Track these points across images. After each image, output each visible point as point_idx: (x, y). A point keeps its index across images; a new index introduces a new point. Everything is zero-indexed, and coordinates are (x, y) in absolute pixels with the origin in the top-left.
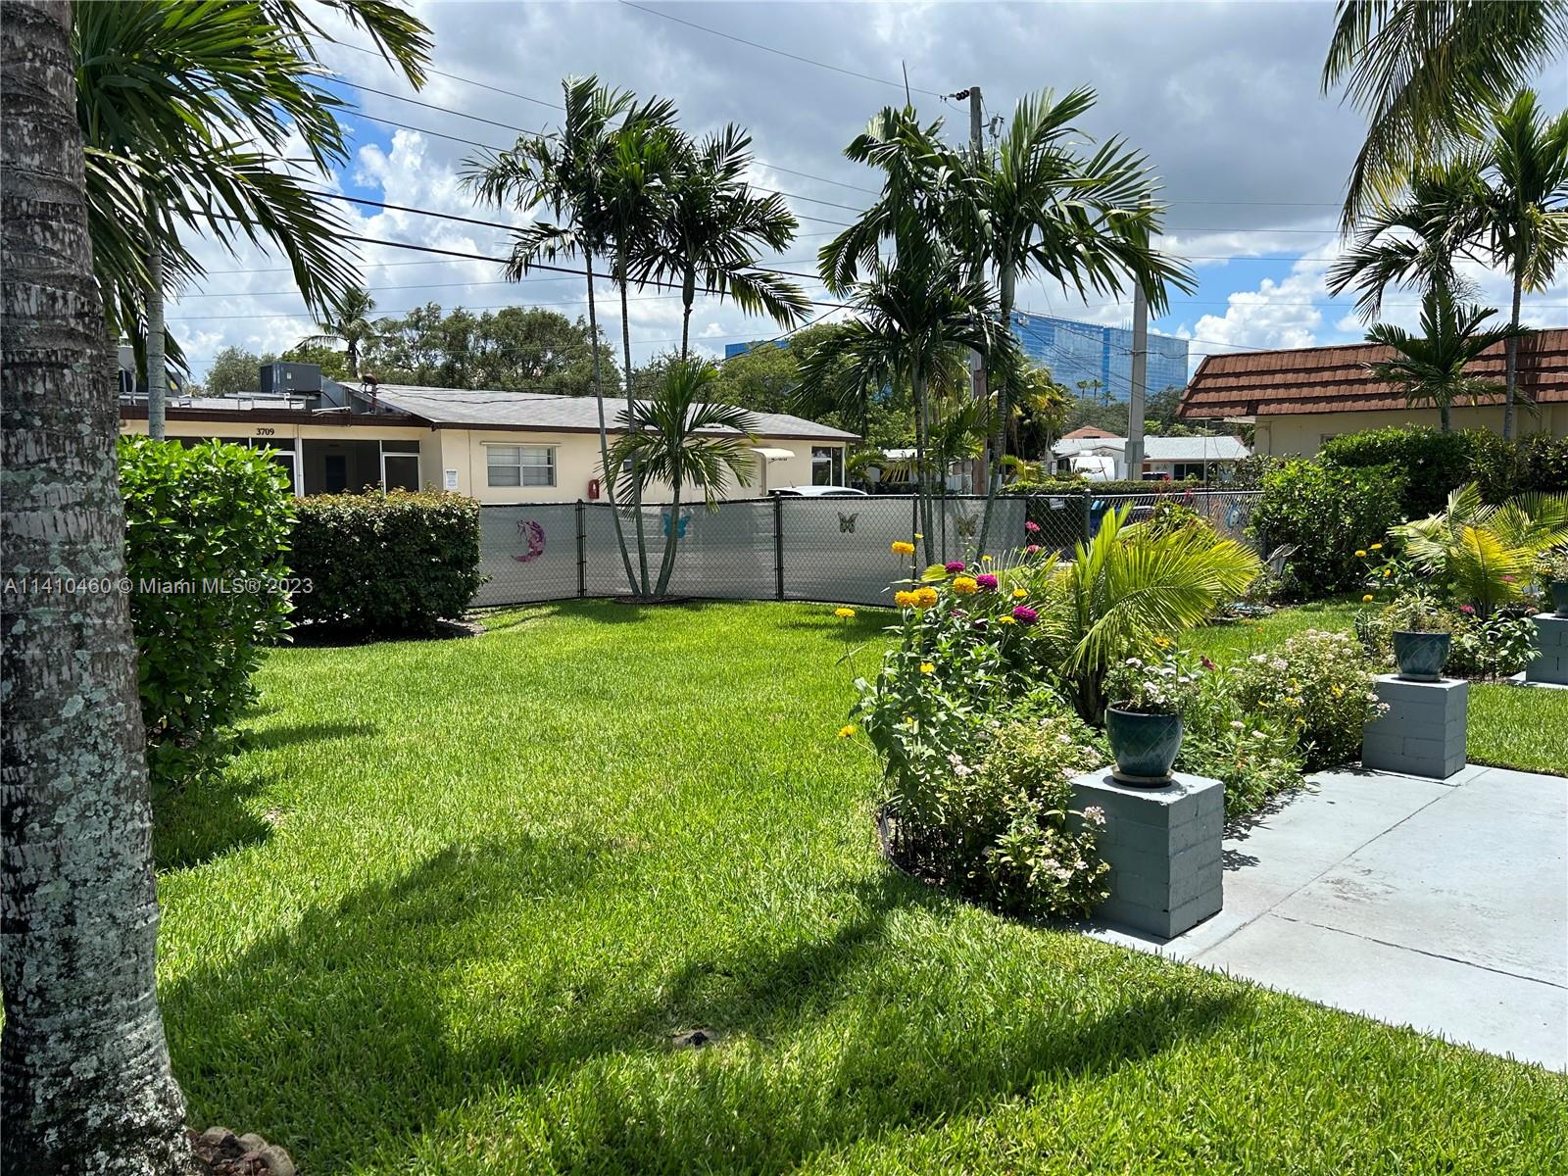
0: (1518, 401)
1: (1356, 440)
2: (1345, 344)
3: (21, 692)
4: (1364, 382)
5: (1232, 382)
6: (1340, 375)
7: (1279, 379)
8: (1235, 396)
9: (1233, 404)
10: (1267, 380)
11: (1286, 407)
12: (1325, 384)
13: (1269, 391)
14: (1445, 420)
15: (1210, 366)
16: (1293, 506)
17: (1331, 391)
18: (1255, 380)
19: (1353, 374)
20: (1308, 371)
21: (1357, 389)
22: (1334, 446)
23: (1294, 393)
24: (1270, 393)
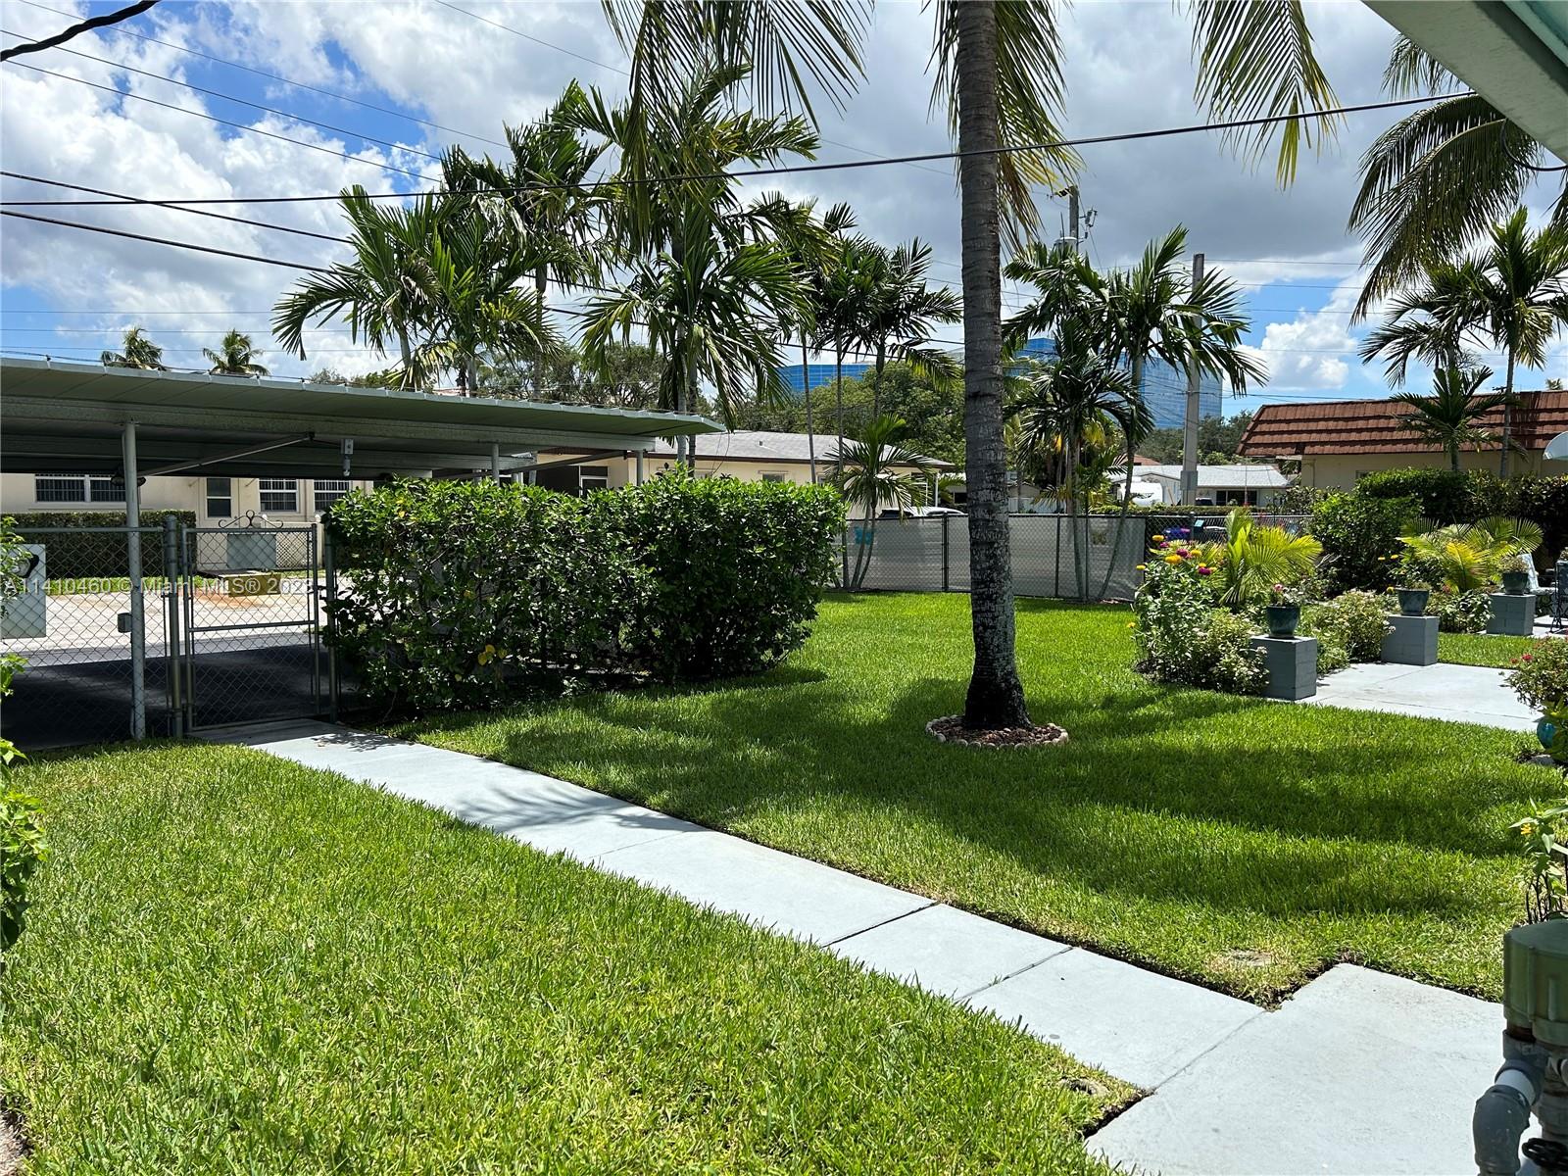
0: (1512, 448)
1: (1385, 477)
2: (1377, 399)
3: (995, 563)
4: (1392, 430)
5: (1284, 427)
6: (1372, 423)
7: (1322, 425)
8: (1285, 438)
9: (1284, 445)
10: (1312, 426)
11: (1328, 449)
12: (1359, 431)
13: (1314, 435)
14: (1454, 462)
15: (1265, 414)
16: (1335, 528)
17: (1365, 436)
18: (1302, 426)
19: (1382, 423)
20: (1346, 420)
21: (1386, 435)
22: (1367, 481)
23: (1334, 437)
24: (1315, 437)
